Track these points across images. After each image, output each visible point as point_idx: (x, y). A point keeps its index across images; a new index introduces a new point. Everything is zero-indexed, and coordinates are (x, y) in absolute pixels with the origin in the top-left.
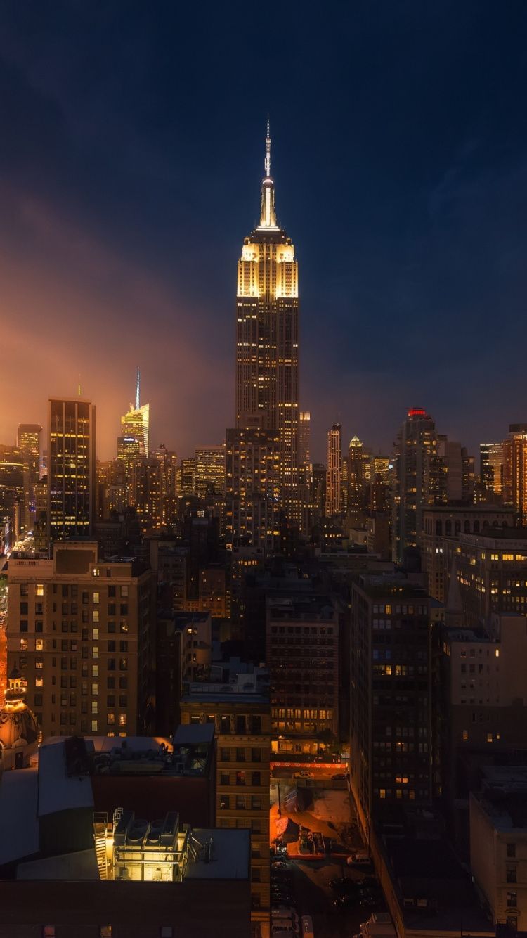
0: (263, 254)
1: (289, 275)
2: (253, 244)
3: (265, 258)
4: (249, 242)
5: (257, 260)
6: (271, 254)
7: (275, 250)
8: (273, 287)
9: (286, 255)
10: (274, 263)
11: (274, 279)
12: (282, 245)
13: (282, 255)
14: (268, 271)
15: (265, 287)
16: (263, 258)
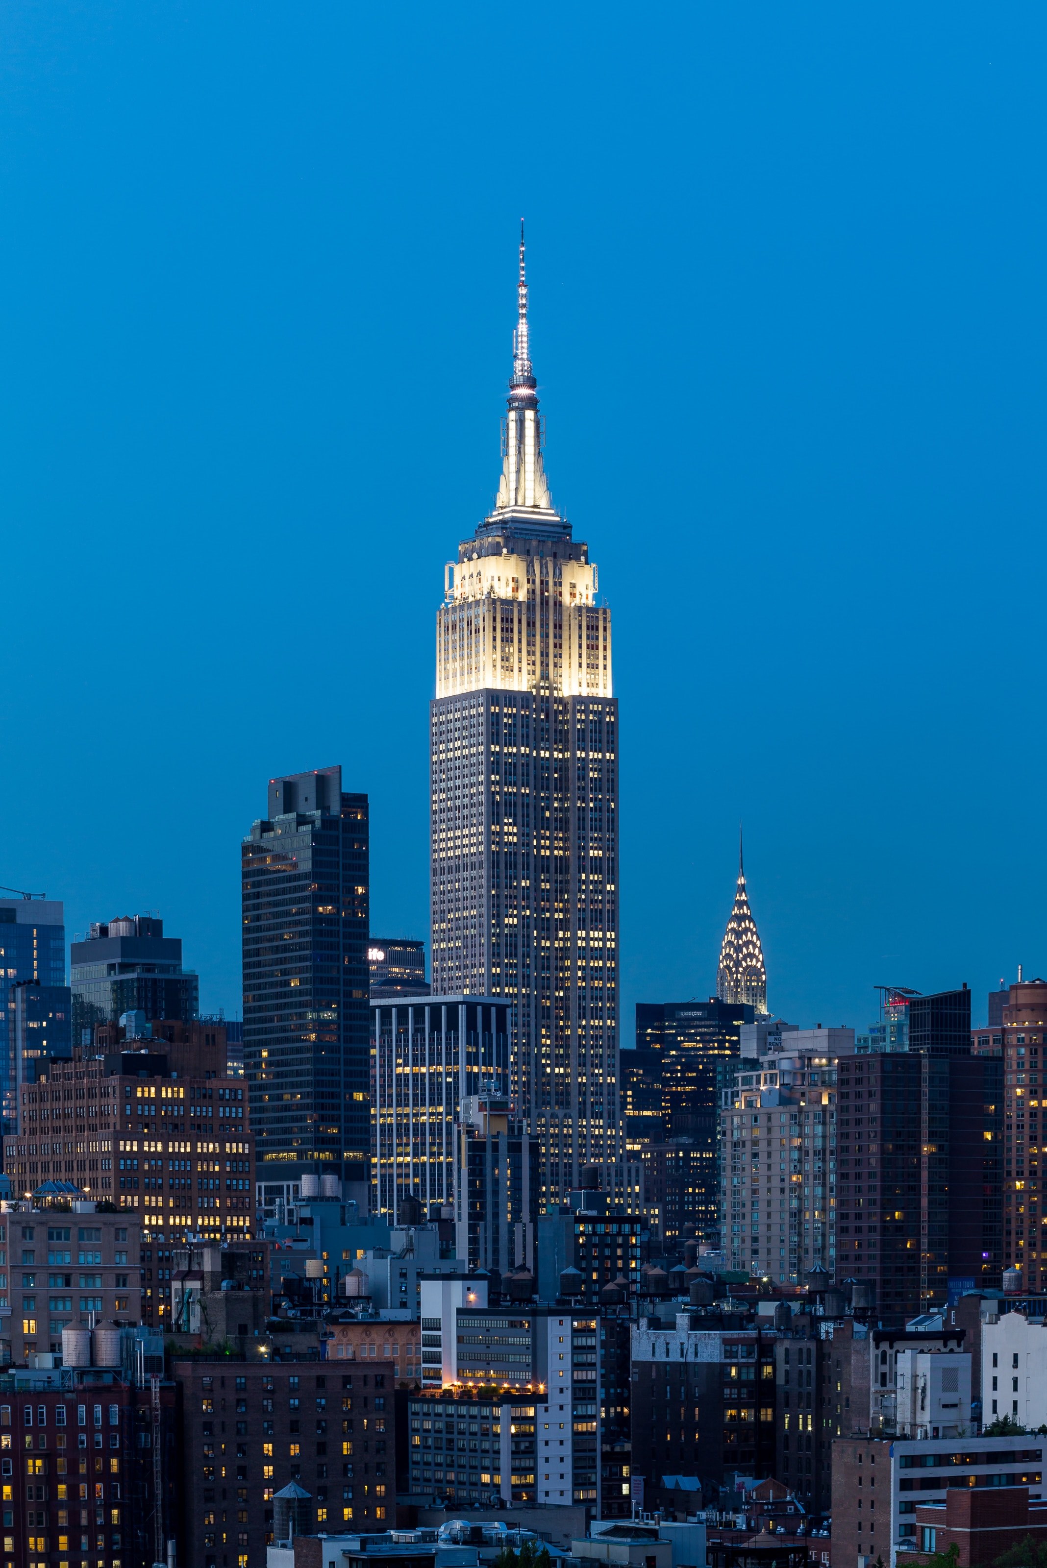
0: (534, 582)
1: (593, 638)
2: (514, 557)
3: (538, 592)
4: (505, 551)
5: (522, 596)
6: (551, 583)
7: (558, 574)
8: (555, 665)
9: (580, 588)
10: (558, 604)
11: (558, 646)
12: (573, 561)
13: (573, 586)
14: (545, 625)
15: (538, 663)
16: (534, 591)
